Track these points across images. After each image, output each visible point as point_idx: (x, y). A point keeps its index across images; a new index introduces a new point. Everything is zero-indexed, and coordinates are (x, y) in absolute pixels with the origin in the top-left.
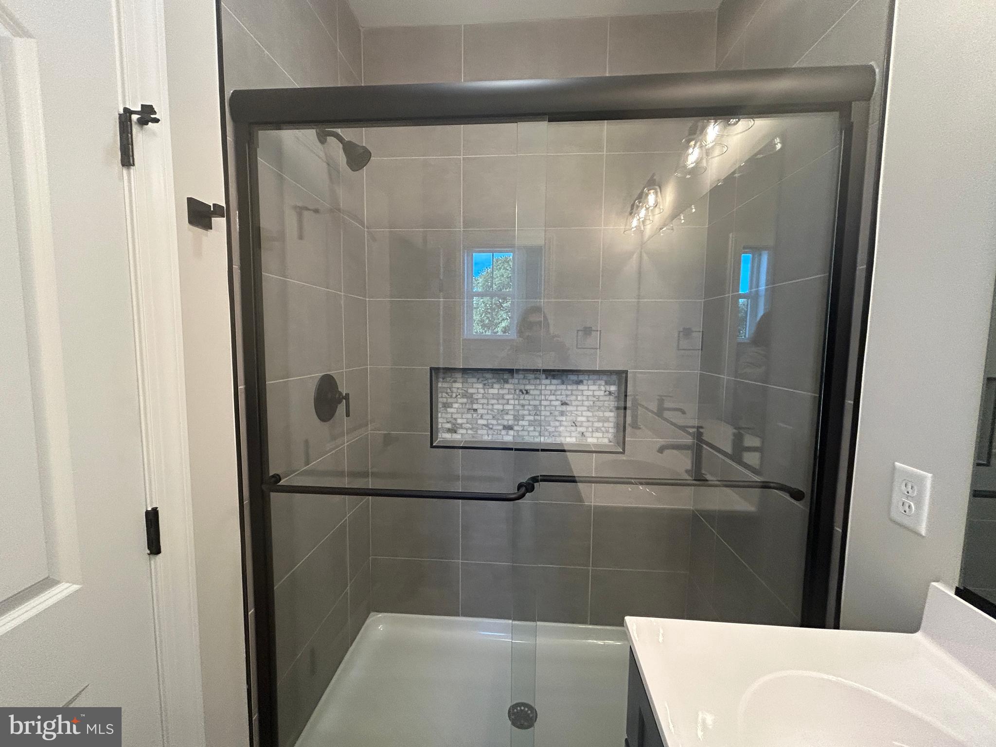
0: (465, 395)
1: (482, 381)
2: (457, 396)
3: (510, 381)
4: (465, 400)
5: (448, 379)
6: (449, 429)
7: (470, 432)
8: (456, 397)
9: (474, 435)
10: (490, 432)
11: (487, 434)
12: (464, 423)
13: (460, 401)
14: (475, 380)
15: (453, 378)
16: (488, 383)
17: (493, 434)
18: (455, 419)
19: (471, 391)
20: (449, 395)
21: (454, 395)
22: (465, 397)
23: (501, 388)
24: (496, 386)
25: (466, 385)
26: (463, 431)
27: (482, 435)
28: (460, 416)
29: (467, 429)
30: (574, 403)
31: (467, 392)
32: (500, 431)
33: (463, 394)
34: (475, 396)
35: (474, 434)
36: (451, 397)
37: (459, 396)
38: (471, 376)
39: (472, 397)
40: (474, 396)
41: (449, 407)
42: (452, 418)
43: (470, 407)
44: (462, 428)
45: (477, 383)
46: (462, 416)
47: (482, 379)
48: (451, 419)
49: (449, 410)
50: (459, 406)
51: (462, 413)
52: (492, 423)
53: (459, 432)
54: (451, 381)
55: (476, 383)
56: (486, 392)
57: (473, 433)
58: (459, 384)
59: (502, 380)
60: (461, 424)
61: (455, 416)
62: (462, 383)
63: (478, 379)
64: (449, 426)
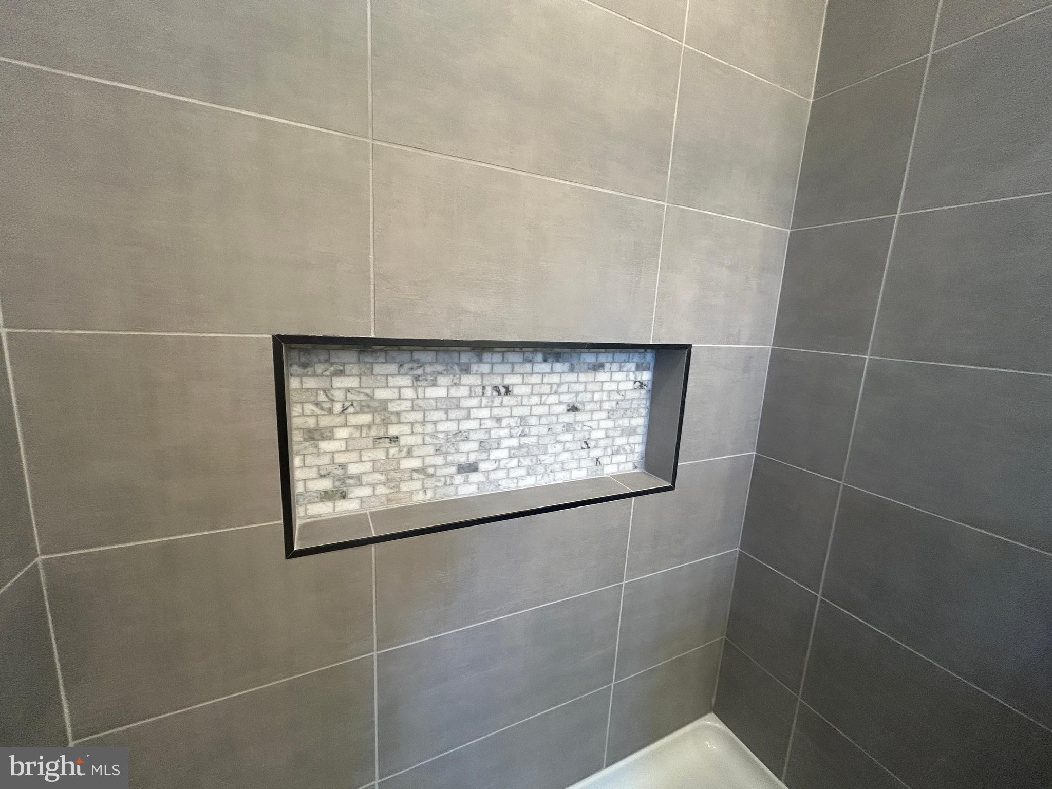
0: (368, 406)
1: (412, 369)
2: (344, 409)
3: (474, 368)
4: (366, 418)
5: (319, 368)
6: (326, 492)
7: (381, 490)
8: (343, 411)
9: (390, 496)
10: (430, 483)
11: (423, 487)
12: (365, 473)
13: (355, 420)
14: (392, 368)
15: (332, 364)
16: (425, 373)
17: (436, 486)
18: (343, 466)
19: (381, 394)
20: (322, 409)
21: (338, 408)
22: (366, 410)
23: (455, 384)
24: (443, 380)
25: (367, 381)
26: (366, 491)
27: (411, 493)
28: (354, 456)
29: (373, 486)
30: (588, 407)
31: (371, 397)
32: (452, 477)
33: (363, 403)
34: (392, 407)
35: (390, 493)
36: (330, 411)
37: (351, 410)
38: (382, 359)
39: (385, 409)
40: (390, 405)
41: (323, 439)
42: (333, 462)
43: (381, 434)
44: (361, 485)
45: (399, 374)
46: (360, 456)
47: (411, 365)
48: (330, 468)
49: (325, 445)
50: (352, 434)
51: (360, 451)
52: (433, 463)
53: (351, 496)
54: (327, 373)
55: (393, 375)
56: (420, 396)
57: (387, 491)
58: (352, 379)
59: (456, 367)
60: (358, 478)
61: (340, 459)
62: (360, 376)
63: (401, 365)
64: (326, 484)
